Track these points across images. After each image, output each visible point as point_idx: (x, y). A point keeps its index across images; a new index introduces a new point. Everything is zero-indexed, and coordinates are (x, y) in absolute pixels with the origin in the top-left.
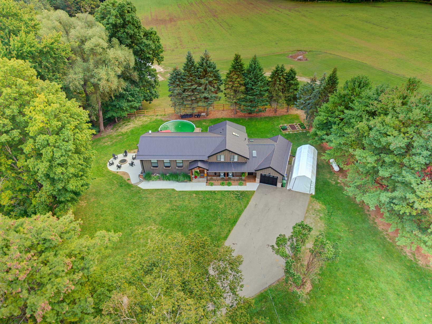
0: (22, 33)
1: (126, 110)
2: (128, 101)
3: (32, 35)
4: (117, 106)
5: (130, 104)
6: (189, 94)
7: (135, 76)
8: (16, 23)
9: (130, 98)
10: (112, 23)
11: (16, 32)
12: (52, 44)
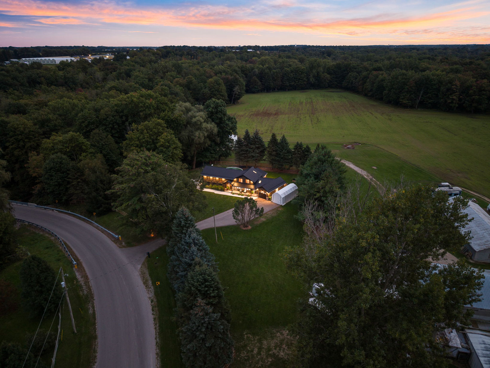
0: (166, 112)
1: (209, 158)
2: (211, 153)
3: (170, 113)
4: (204, 155)
5: (211, 155)
6: (244, 152)
7: (218, 140)
8: (165, 107)
9: (212, 152)
10: (210, 111)
11: (164, 111)
12: (177, 117)
